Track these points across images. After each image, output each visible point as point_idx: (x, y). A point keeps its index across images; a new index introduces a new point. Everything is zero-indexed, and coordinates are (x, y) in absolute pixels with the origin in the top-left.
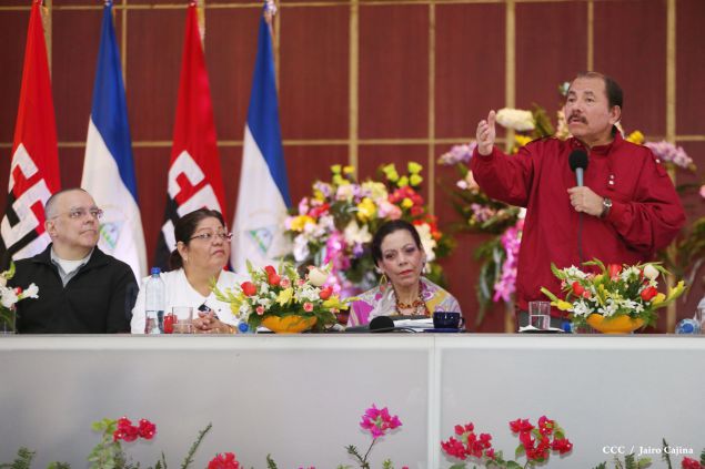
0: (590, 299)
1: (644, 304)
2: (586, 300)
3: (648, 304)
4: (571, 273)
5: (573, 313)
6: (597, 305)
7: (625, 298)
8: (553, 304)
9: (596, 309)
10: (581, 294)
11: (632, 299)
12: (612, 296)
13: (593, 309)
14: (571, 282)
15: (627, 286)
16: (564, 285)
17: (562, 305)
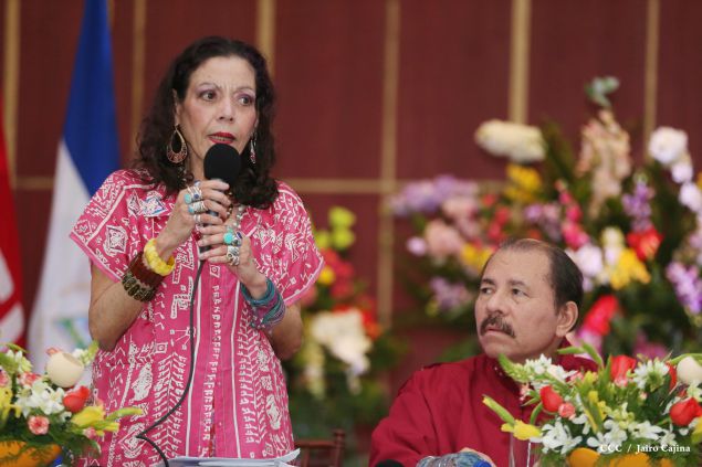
0: (572, 417)
1: (675, 432)
2: (565, 421)
3: (684, 432)
4: (539, 370)
5: (541, 445)
6: (586, 431)
7: (640, 419)
8: (505, 428)
9: (585, 438)
10: (556, 410)
11: (654, 422)
12: (615, 414)
13: (578, 440)
14: (539, 386)
15: (643, 397)
16: (525, 391)
17: (521, 430)
